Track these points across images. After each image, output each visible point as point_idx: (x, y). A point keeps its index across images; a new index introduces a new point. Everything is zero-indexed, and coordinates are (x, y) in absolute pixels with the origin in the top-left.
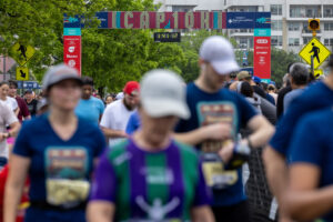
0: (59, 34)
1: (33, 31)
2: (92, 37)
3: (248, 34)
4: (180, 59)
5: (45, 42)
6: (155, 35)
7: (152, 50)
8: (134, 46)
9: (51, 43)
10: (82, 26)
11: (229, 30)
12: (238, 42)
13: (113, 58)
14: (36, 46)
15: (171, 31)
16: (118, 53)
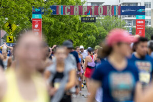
0: (30, 18)
1: (15, 16)
2: (48, 19)
3: (132, 18)
4: (95, 32)
5: (22, 22)
6: (82, 18)
7: (80, 27)
8: (70, 24)
9: (25, 23)
10: (43, 13)
11: (122, 16)
12: (127, 22)
13: (59, 31)
14: (17, 24)
15: (90, 16)
16: (61, 28)
